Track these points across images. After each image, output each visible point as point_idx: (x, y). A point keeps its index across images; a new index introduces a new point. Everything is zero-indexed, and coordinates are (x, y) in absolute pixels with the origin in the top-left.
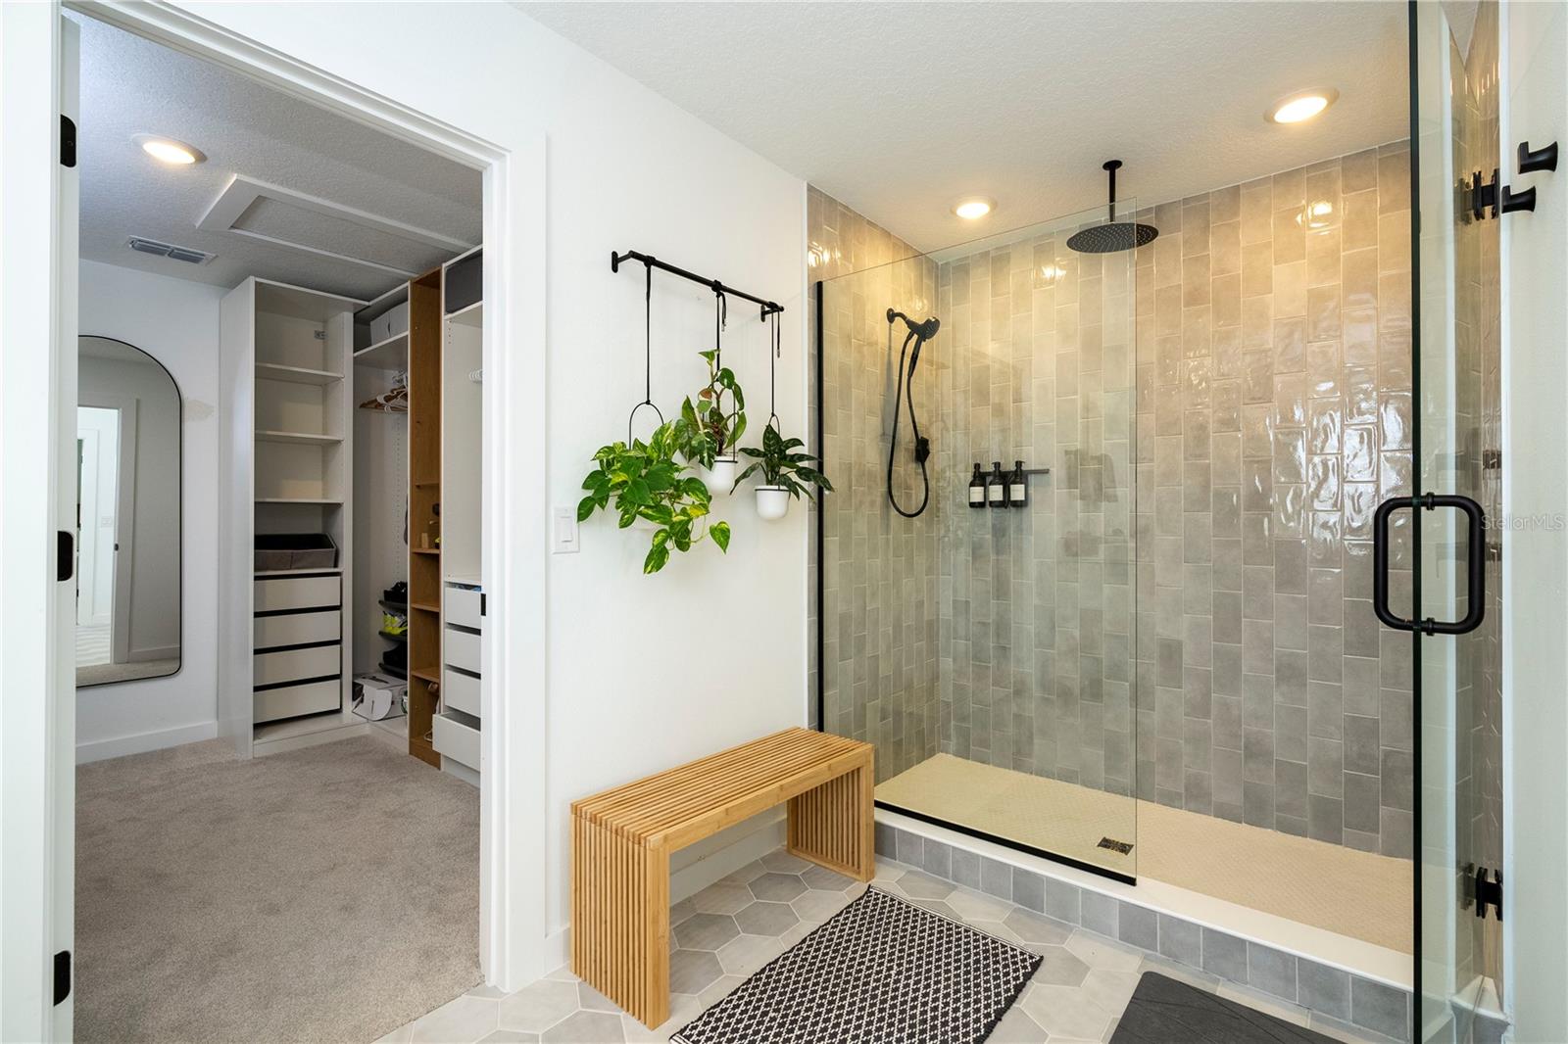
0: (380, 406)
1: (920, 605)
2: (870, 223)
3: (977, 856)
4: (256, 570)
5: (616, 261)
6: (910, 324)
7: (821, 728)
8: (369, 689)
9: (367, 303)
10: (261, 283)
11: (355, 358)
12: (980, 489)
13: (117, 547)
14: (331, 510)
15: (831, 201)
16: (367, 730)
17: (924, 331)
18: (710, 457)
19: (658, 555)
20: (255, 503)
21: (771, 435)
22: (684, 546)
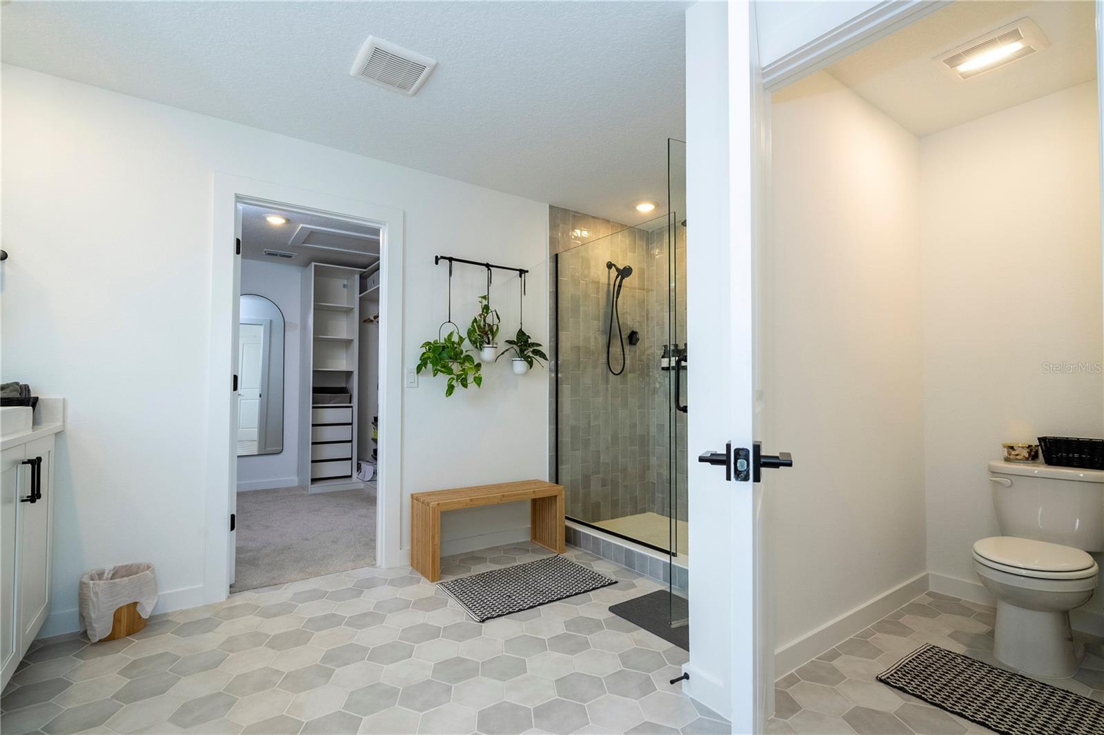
0: (372, 321)
1: (633, 426)
2: (593, 217)
3: (611, 543)
4: (313, 403)
5: (437, 259)
6: (618, 270)
7: (557, 482)
8: (363, 465)
9: (364, 270)
10: (317, 265)
11: (360, 297)
12: (667, 360)
13: (260, 396)
14: (349, 374)
15: (565, 211)
16: (362, 486)
17: (625, 272)
18: (480, 345)
19: (451, 389)
20: (313, 371)
21: (521, 333)
22: (465, 386)
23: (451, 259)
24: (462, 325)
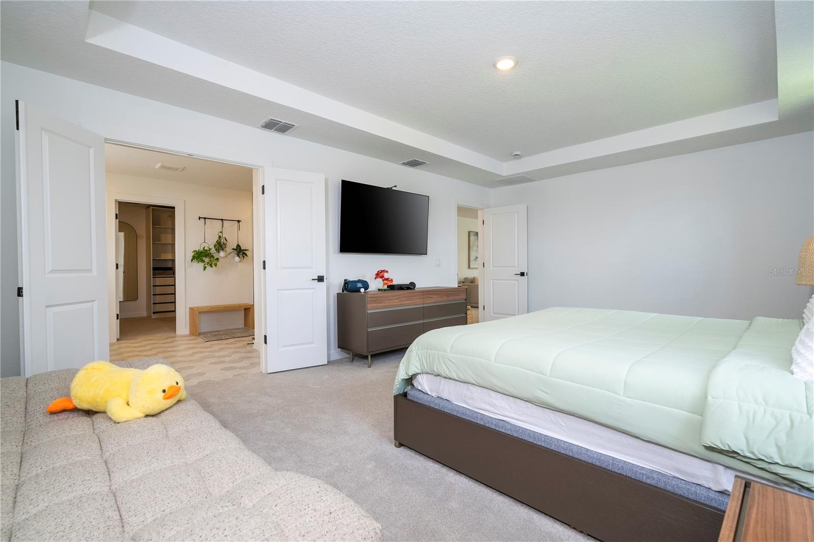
4: (153, 275)
5: (200, 218)
18: (219, 251)
19: (205, 268)
20: (153, 260)
21: (238, 246)
22: (212, 267)
23: (205, 218)
24: (211, 243)
